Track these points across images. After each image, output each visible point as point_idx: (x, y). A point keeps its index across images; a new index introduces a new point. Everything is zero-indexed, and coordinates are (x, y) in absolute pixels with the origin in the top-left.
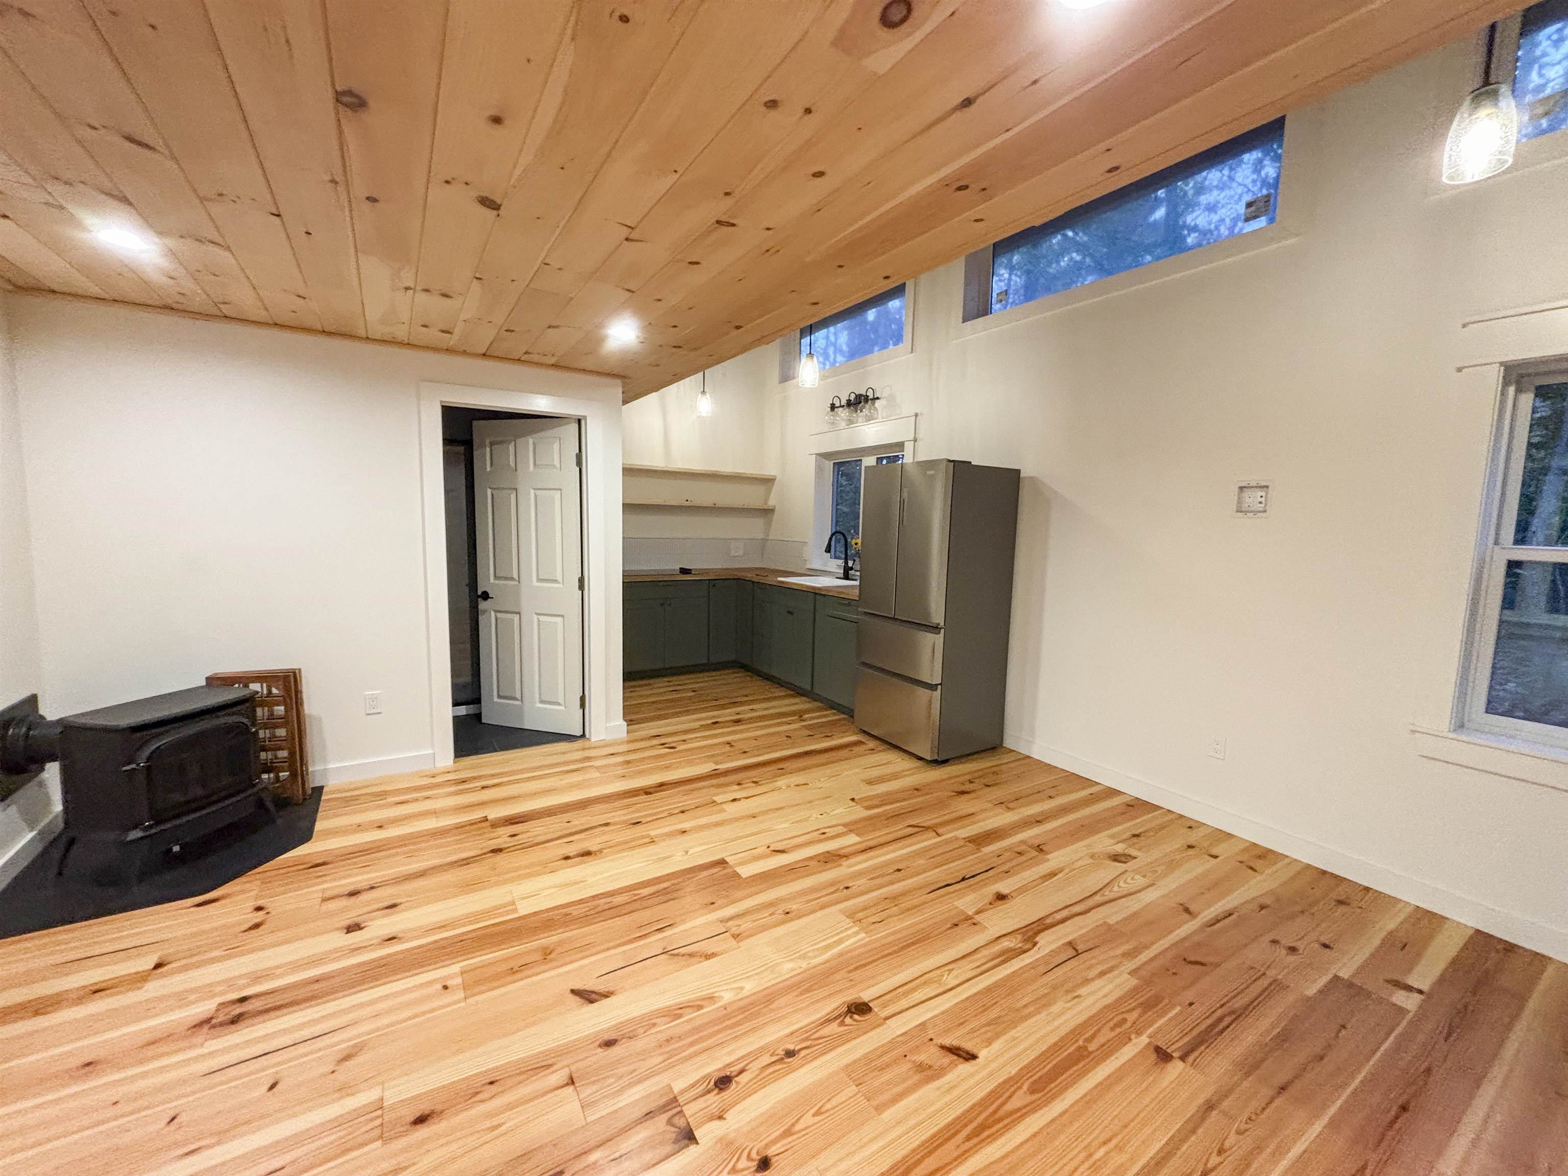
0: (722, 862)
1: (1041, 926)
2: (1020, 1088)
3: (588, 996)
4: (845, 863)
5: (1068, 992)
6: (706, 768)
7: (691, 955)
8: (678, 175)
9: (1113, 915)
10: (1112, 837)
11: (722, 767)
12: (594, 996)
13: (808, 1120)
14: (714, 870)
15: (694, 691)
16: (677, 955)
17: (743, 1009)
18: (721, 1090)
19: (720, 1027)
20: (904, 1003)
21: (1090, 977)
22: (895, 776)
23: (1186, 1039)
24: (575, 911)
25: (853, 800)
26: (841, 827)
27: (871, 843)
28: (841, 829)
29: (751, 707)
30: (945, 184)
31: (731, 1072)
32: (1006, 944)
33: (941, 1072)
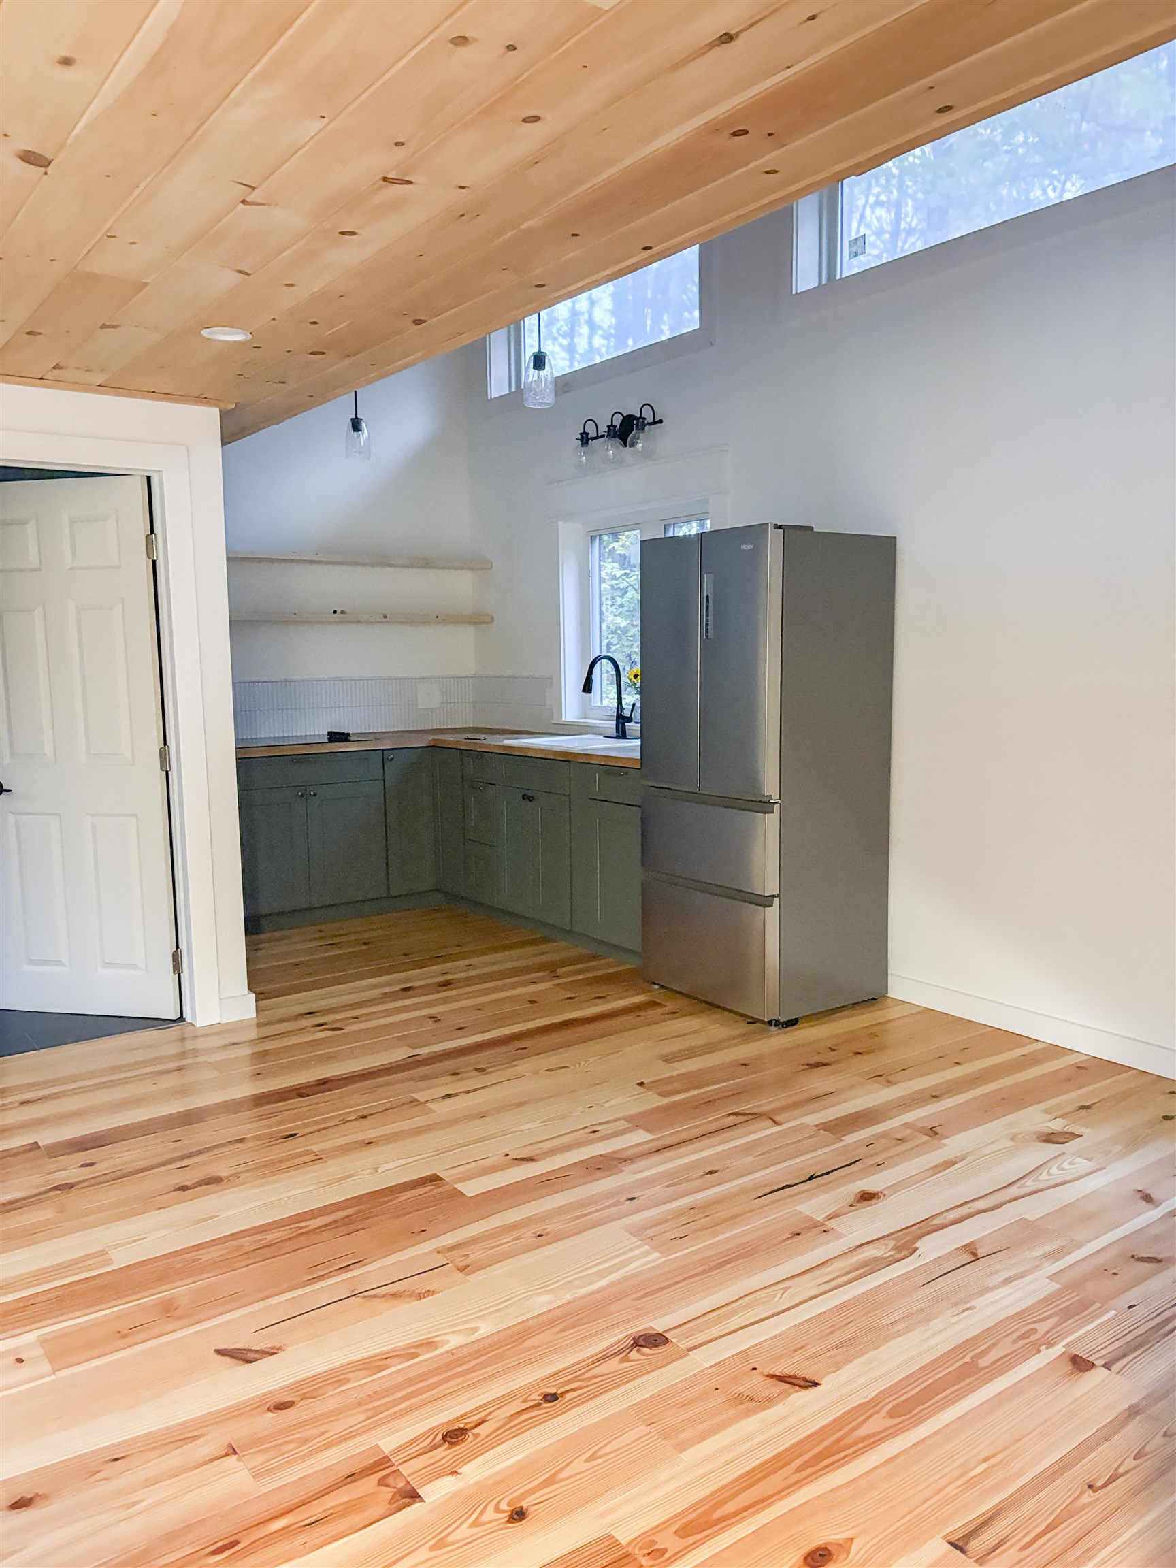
0: (435, 1179)
1: (926, 1227)
2: (878, 1412)
3: (243, 1356)
4: (628, 1168)
5: (955, 1304)
6: (400, 1054)
7: (394, 1295)
8: (325, 120)
9: (1032, 1210)
10: (1047, 1111)
11: (425, 1051)
12: (252, 1355)
13: (579, 1465)
14: (421, 1190)
15: (365, 944)
16: (375, 1296)
17: (478, 1353)
18: (452, 1444)
19: (443, 1376)
20: (715, 1331)
21: (991, 1285)
22: (709, 1048)
23: (1116, 1345)
24: (207, 1256)
25: (641, 1084)
26: (622, 1122)
27: (669, 1141)
28: (622, 1125)
29: (467, 962)
30: (714, 128)
31: (466, 1424)
32: (871, 1252)
33: (769, 1402)
